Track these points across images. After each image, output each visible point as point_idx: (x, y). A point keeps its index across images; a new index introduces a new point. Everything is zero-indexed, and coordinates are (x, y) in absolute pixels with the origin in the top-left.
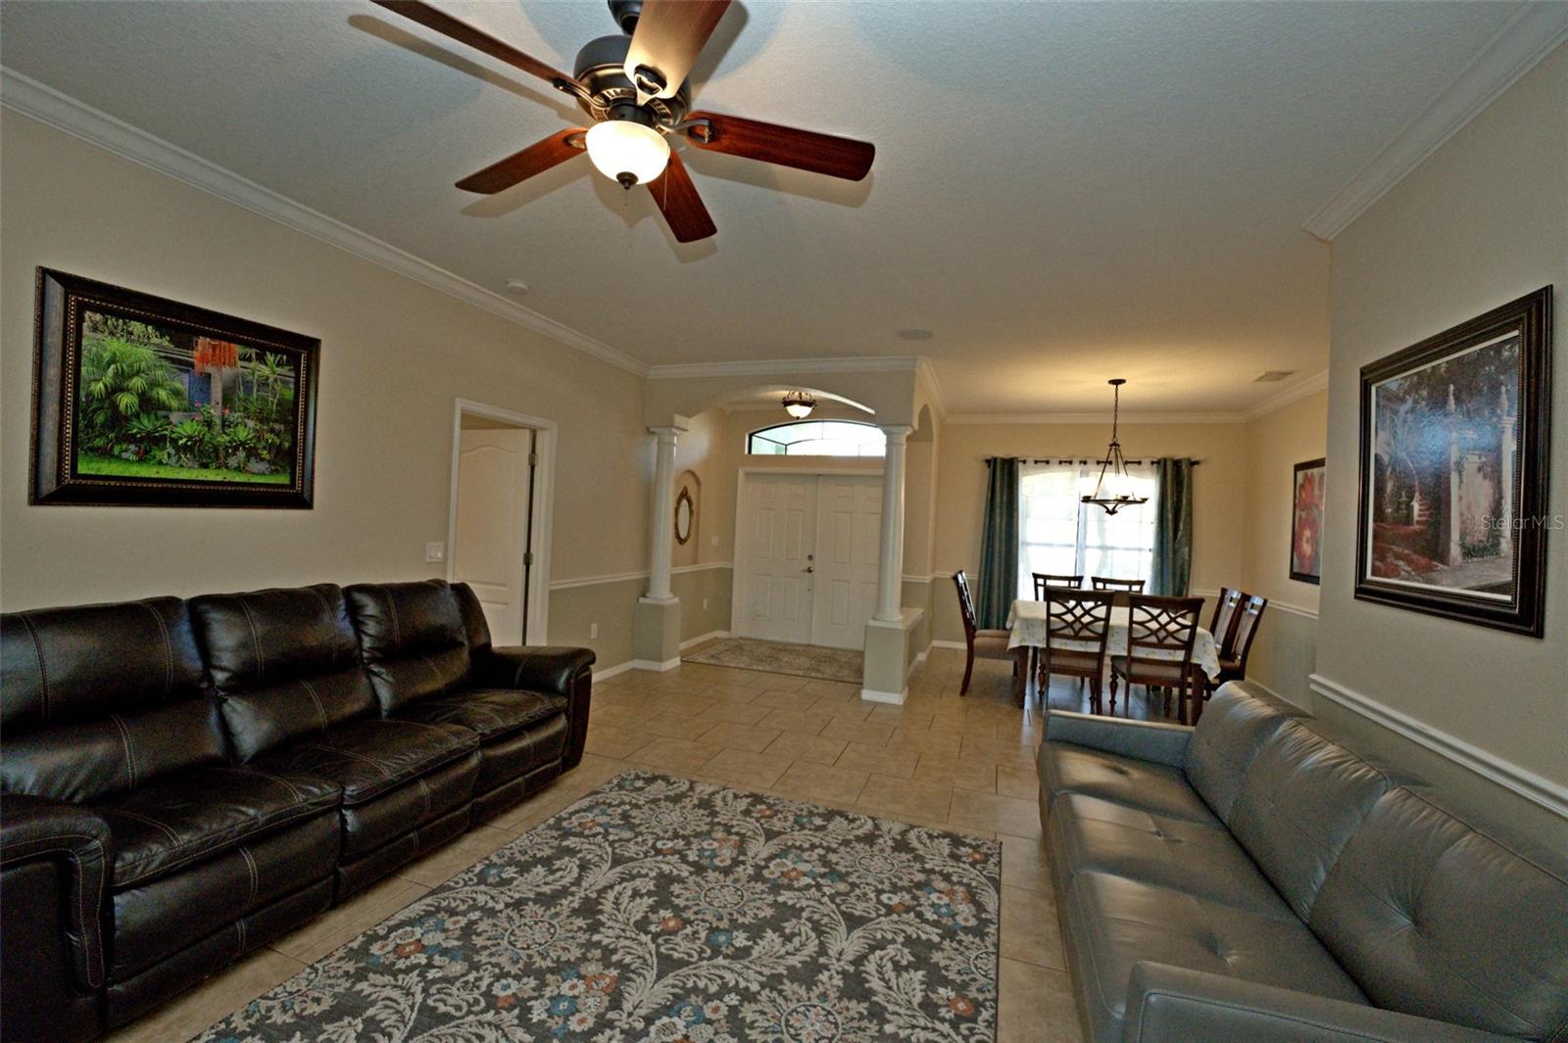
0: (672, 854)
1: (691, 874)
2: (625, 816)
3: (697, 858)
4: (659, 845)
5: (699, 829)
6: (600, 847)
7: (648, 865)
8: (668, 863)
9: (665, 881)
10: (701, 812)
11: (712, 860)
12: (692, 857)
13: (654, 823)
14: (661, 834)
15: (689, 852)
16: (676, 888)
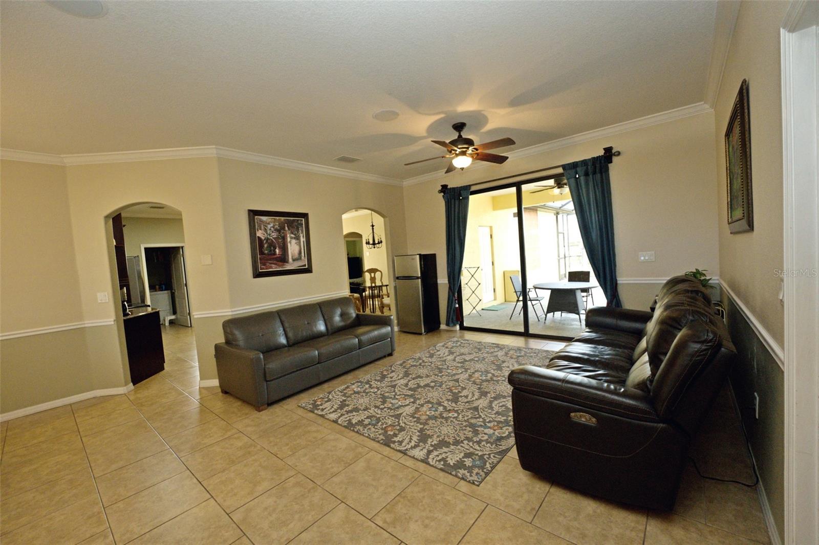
0: (450, 410)
1: (443, 402)
2: (476, 433)
3: (439, 408)
4: (456, 415)
5: (434, 421)
6: (486, 415)
7: (461, 406)
8: (452, 406)
9: (455, 399)
10: (428, 433)
11: (433, 406)
12: (441, 408)
13: (458, 428)
14: (454, 420)
15: (442, 410)
16: (450, 397)
